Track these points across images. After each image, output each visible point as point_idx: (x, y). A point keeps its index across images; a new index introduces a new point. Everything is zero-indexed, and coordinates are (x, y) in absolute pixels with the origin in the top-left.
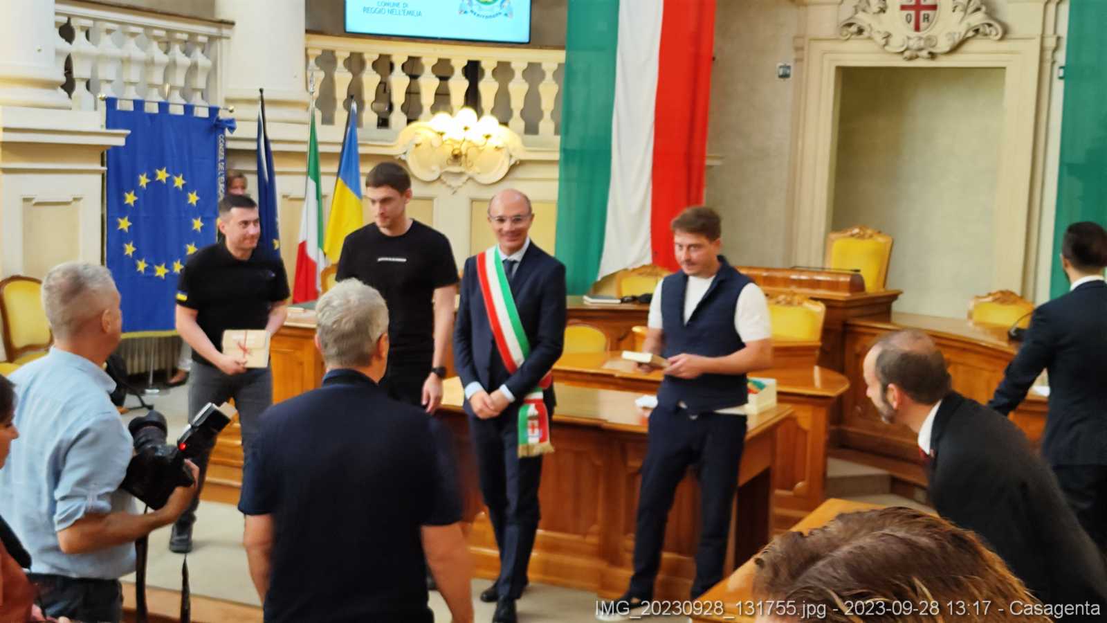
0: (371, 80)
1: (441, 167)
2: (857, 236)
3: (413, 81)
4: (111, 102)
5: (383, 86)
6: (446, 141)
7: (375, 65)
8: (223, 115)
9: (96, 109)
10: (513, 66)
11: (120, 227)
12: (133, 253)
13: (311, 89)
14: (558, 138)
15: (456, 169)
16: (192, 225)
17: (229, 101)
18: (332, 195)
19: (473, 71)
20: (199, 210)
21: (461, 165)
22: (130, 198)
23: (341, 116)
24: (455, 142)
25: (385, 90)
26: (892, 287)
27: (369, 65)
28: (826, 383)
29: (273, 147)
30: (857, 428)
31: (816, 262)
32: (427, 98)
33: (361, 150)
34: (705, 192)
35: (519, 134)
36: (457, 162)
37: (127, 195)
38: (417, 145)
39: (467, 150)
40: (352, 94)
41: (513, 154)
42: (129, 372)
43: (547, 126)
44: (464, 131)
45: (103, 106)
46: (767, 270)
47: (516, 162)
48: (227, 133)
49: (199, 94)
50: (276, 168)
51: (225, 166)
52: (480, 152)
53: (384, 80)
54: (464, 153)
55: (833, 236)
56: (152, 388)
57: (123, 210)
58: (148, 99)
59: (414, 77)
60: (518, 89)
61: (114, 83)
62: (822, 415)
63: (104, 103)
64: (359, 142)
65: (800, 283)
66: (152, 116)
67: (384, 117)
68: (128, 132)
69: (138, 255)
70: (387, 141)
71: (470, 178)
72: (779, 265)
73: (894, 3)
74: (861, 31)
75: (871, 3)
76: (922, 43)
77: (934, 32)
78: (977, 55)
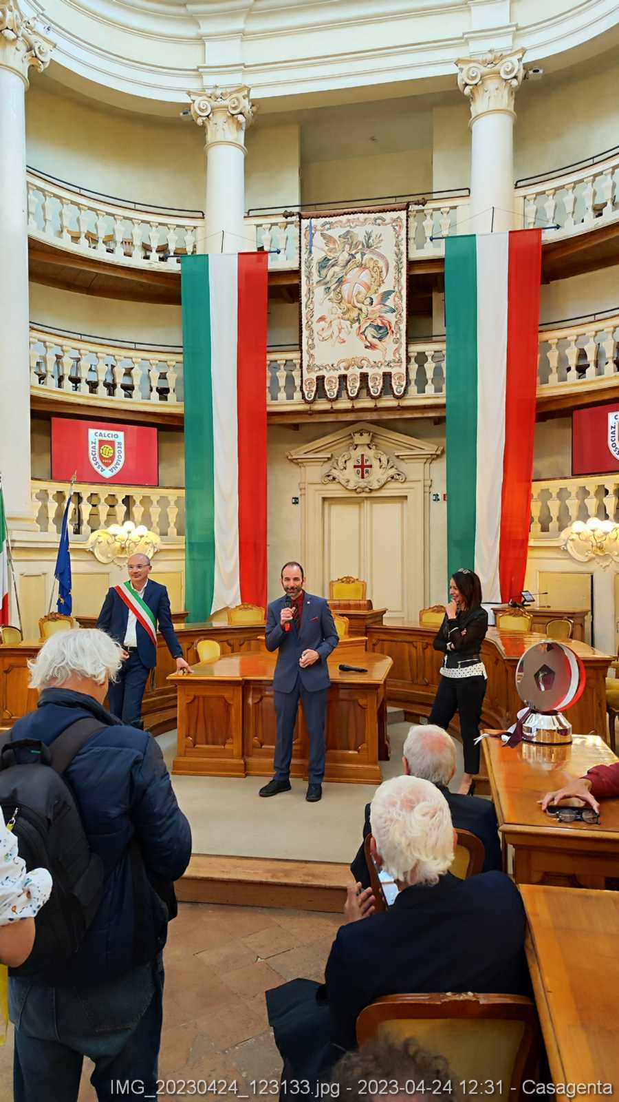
1: (114, 555)
3: (94, 507)
6: (116, 540)
10: (152, 498)
13: (33, 511)
15: (123, 556)
19: (128, 501)
24: (122, 540)
32: (103, 517)
35: (157, 535)
36: (123, 551)
38: (99, 543)
39: (129, 544)
41: (156, 546)
43: (172, 531)
44: (127, 533)
47: (158, 551)
53: (77, 507)
67: (78, 527)
73: (350, 464)
74: (334, 479)
75: (339, 465)
76: (366, 484)
77: (371, 478)
78: (393, 489)
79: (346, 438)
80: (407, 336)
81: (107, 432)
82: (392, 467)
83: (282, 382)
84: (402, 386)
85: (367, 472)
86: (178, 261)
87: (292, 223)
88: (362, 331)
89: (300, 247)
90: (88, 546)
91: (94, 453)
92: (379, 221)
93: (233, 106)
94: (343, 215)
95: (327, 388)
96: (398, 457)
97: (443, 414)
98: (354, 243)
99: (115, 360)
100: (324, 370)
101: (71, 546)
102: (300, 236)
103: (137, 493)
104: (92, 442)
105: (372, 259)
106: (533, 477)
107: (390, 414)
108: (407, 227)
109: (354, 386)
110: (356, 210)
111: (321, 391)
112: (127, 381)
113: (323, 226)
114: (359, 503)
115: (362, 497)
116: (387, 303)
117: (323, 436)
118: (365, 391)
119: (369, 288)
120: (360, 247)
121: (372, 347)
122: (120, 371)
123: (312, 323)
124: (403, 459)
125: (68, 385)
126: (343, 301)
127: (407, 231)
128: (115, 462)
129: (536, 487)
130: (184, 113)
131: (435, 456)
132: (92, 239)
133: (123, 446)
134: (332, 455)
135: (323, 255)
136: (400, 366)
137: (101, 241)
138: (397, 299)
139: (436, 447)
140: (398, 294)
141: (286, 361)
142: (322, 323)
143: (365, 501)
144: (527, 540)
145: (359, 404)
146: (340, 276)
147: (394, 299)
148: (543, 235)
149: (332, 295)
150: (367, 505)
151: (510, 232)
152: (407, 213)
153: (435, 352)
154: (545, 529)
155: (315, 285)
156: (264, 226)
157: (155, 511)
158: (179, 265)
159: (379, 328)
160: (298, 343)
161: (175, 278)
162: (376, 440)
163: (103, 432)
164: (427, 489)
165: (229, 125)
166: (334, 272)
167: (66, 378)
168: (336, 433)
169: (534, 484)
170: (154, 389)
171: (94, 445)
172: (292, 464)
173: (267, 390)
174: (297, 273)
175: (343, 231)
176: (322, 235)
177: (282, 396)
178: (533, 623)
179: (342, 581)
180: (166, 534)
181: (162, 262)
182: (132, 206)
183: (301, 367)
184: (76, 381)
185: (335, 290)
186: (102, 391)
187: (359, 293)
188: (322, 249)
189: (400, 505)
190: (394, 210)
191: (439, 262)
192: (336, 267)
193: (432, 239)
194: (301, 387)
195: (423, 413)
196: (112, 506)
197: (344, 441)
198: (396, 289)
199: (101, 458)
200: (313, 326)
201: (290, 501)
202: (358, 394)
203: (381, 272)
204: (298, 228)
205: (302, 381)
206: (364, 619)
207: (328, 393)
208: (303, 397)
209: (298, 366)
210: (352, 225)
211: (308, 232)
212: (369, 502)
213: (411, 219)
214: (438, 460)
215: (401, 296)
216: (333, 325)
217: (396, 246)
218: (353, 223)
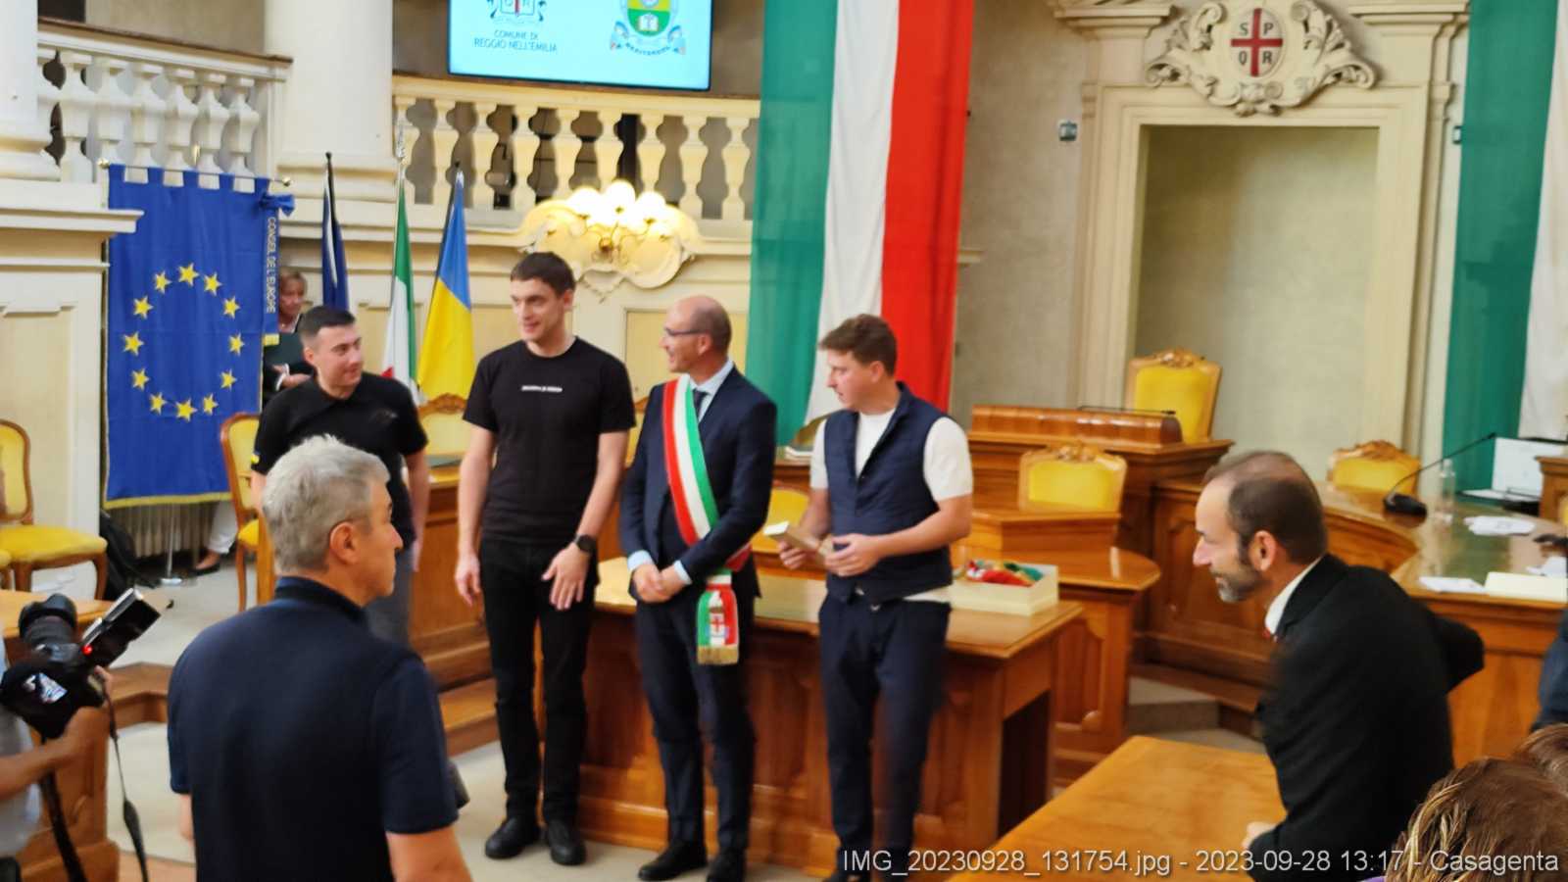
0: (484, 142)
1: (585, 264)
2: (1171, 364)
3: (545, 142)
4: (115, 172)
5: (502, 149)
6: (591, 227)
7: (491, 120)
8: (274, 190)
9: (94, 180)
10: (687, 122)
11: (127, 348)
12: (146, 384)
13: (399, 154)
14: (749, 224)
15: (605, 267)
16: (228, 344)
17: (283, 169)
18: (429, 302)
19: (629, 129)
20: (239, 325)
21: (611, 262)
22: (142, 307)
23: (442, 191)
24: (603, 228)
25: (504, 156)
26: (1220, 435)
27: (482, 120)
28: (1126, 570)
29: (345, 235)
30: (1171, 635)
31: (1113, 401)
32: (565, 167)
33: (470, 240)
34: (957, 300)
35: (695, 218)
36: (607, 257)
37: (137, 302)
38: (550, 233)
39: (621, 239)
40: (458, 160)
41: (685, 245)
42: (139, 554)
43: (733, 206)
44: (615, 213)
45: (104, 177)
46: (1046, 410)
47: (690, 257)
48: (282, 216)
49: (240, 161)
50: (349, 265)
51: (276, 262)
52: (639, 243)
53: (503, 141)
54: (616, 243)
55: (1138, 363)
56: (171, 577)
57: (131, 323)
58: (169, 166)
59: (545, 137)
60: (692, 154)
61: (121, 143)
62: (1123, 618)
63: (106, 172)
64: (468, 228)
65: (1090, 430)
66: (174, 191)
67: (502, 192)
68: (141, 213)
69: (152, 387)
70: (508, 227)
71: (625, 280)
72: (1061, 404)
73: (1222, 36)
74: (1175, 74)
75: (1192, 36)
76: (1262, 92)
77: (1278, 77)
78: (1338, 108)
96: (1357, 16)
180: (718, 216)
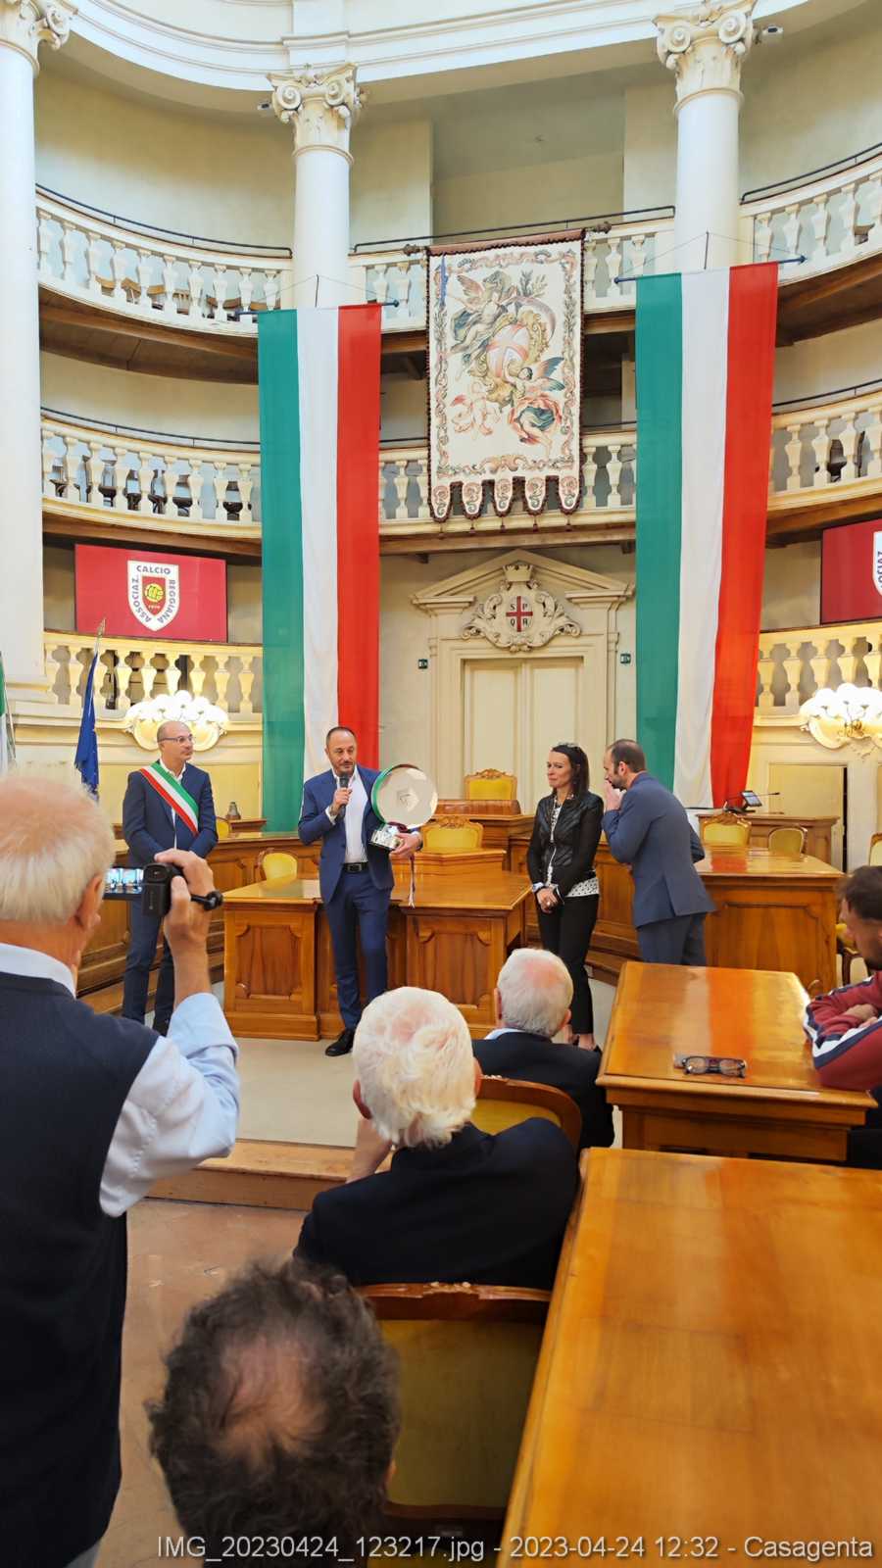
0: (100, 670)
3: (135, 671)
5: (110, 675)
7: (104, 659)
10: (217, 659)
13: (49, 677)
19: (184, 663)
23: (76, 698)
25: (112, 679)
27: (99, 659)
35: (225, 711)
38: (142, 721)
41: (222, 726)
43: (246, 706)
44: (181, 708)
47: (224, 733)
53: (111, 671)
59: (135, 668)
67: (112, 699)
70: (116, 718)
73: (501, 611)
74: (478, 632)
75: (485, 610)
76: (523, 640)
77: (531, 632)
78: (563, 647)
79: (493, 574)
80: (581, 423)
81: (154, 566)
82: (561, 615)
83: (402, 493)
84: (573, 496)
85: (526, 622)
86: (254, 321)
87: (417, 262)
88: (515, 417)
89: (428, 297)
90: (124, 725)
91: (136, 595)
92: (542, 257)
93: (333, 93)
94: (489, 249)
95: (465, 499)
96: (570, 599)
97: (634, 536)
98: (506, 290)
99: (165, 462)
100: (462, 474)
101: (98, 725)
102: (428, 281)
103: (196, 652)
104: (133, 580)
105: (532, 312)
106: (763, 627)
107: (556, 538)
108: (582, 265)
109: (504, 496)
110: (508, 241)
111: (456, 505)
112: (183, 494)
113: (461, 265)
114: (512, 668)
115: (518, 659)
116: (551, 377)
117: (463, 570)
118: (520, 504)
119: (526, 355)
120: (514, 295)
121: (530, 439)
122: (172, 477)
123: (445, 406)
124: (577, 604)
125: (97, 497)
126: (489, 374)
127: (582, 271)
128: (165, 609)
129: (767, 642)
130: (265, 106)
131: (624, 599)
132: (132, 290)
133: (177, 585)
134: (475, 598)
135: (460, 308)
136: (571, 467)
137: (144, 292)
138: (566, 370)
139: (625, 586)
140: (568, 362)
141: (408, 461)
142: (459, 406)
143: (523, 665)
144: (751, 718)
145: (513, 523)
146: (485, 337)
147: (563, 372)
148: (780, 272)
149: (473, 365)
150: (526, 670)
151: (732, 269)
152: (582, 244)
153: (622, 446)
154: (780, 702)
155: (449, 351)
156: (376, 268)
157: (221, 678)
158: (256, 325)
159: (540, 412)
160: (426, 435)
161: (249, 345)
162: (538, 576)
163: (148, 565)
164: (612, 646)
165: (326, 122)
166: (477, 333)
167: (95, 488)
168: (479, 567)
169: (762, 637)
170: (221, 504)
171: (135, 584)
172: (419, 612)
173: (380, 504)
174: (423, 335)
175: (488, 273)
176: (460, 278)
177: (402, 512)
178: (751, 835)
179: (481, 775)
180: (238, 711)
181: (232, 322)
182: (189, 241)
183: (429, 470)
184: (109, 493)
185: (478, 357)
186: (146, 505)
187: (512, 362)
188: (459, 299)
189: (573, 670)
190: (563, 240)
191: (628, 315)
192: (479, 327)
193: (617, 281)
194: (429, 499)
195: (604, 535)
196: (160, 671)
197: (493, 578)
198: (566, 356)
199: (147, 603)
200: (446, 411)
201: (417, 664)
202: (510, 508)
203: (544, 331)
204: (425, 268)
205: (430, 489)
206: (507, 826)
207: (467, 507)
208: (432, 514)
209: (425, 469)
210: (502, 263)
211: (439, 275)
212: (528, 666)
213: (589, 254)
214: (629, 604)
215: (573, 364)
216: (475, 410)
217: (565, 293)
218: (504, 260)
